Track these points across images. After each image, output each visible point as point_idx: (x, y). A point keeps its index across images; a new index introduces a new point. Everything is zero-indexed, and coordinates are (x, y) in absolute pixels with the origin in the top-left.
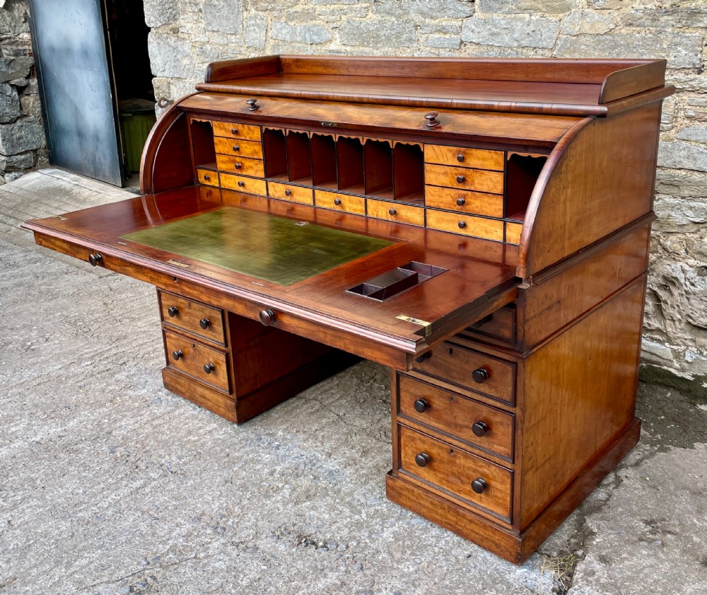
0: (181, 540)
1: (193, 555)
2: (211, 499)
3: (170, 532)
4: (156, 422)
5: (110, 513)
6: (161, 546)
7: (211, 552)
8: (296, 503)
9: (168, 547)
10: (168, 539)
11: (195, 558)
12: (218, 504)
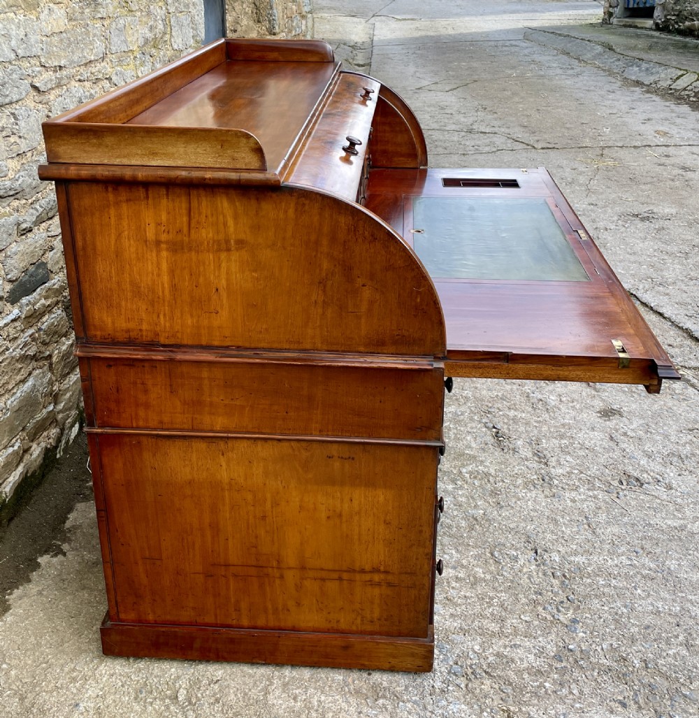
0: (582, 490)
1: (582, 475)
2: (529, 502)
3: (586, 500)
4: (494, 627)
5: (623, 549)
6: (600, 497)
7: (568, 469)
8: (474, 457)
9: (595, 492)
10: (591, 496)
11: (582, 473)
12: (528, 495)
